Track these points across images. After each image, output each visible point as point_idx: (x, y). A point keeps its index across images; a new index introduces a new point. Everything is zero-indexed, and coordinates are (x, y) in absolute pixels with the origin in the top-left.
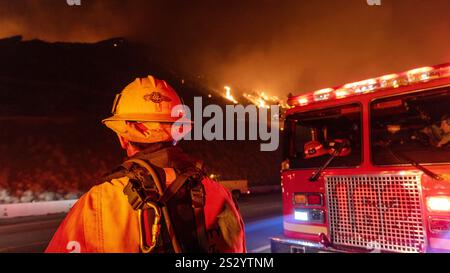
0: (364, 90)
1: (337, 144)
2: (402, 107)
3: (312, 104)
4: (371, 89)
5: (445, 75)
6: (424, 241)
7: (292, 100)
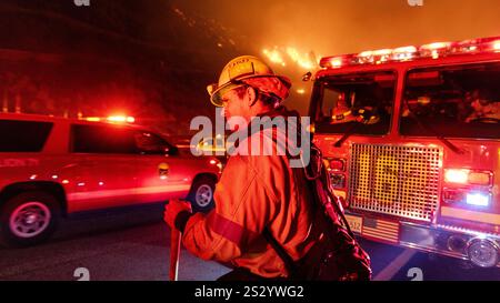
0: (402, 57)
1: (366, 111)
2: (437, 79)
4: (410, 57)
6: (437, 208)
7: (324, 61)
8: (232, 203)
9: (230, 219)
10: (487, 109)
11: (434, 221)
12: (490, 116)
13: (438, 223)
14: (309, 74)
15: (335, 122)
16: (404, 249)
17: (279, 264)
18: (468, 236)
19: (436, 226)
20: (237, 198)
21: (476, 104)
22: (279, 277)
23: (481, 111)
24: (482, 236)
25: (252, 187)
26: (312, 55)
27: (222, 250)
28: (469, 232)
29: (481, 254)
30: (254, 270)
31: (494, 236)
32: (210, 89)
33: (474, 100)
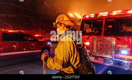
0: (104, 15)
1: (95, 29)
2: (114, 21)
3: (90, 18)
4: (106, 15)
5: (126, 13)
6: (114, 55)
7: (84, 16)
8: (60, 55)
9: (60, 59)
10: (126, 29)
11: (113, 58)
12: (128, 30)
13: (114, 58)
14: (80, 20)
15: (87, 32)
16: (105, 65)
17: (72, 70)
18: (122, 62)
19: (114, 59)
20: (61, 53)
21: (124, 27)
22: (72, 73)
23: (125, 29)
24: (126, 62)
25: (65, 50)
26: (81, 15)
27: (57, 67)
28: (122, 61)
29: (125, 66)
30: (65, 71)
31: (129, 62)
32: (54, 23)
33: (123, 26)
